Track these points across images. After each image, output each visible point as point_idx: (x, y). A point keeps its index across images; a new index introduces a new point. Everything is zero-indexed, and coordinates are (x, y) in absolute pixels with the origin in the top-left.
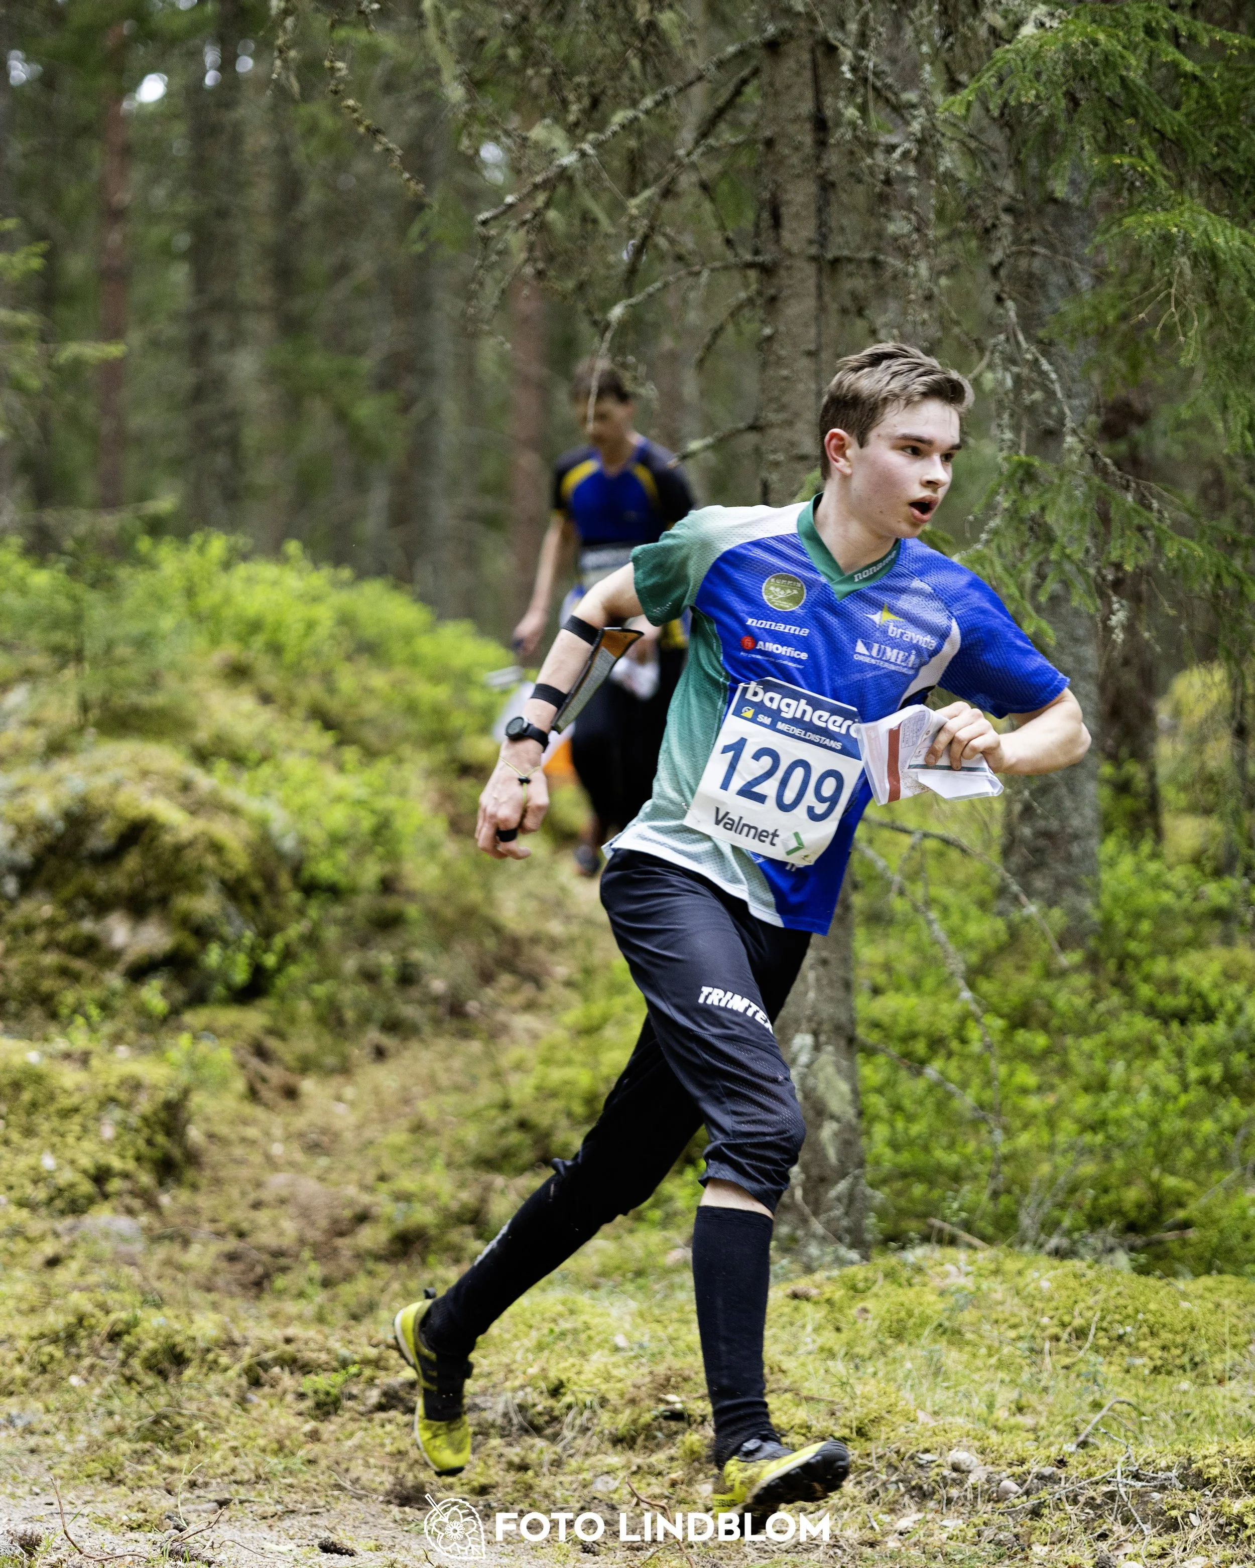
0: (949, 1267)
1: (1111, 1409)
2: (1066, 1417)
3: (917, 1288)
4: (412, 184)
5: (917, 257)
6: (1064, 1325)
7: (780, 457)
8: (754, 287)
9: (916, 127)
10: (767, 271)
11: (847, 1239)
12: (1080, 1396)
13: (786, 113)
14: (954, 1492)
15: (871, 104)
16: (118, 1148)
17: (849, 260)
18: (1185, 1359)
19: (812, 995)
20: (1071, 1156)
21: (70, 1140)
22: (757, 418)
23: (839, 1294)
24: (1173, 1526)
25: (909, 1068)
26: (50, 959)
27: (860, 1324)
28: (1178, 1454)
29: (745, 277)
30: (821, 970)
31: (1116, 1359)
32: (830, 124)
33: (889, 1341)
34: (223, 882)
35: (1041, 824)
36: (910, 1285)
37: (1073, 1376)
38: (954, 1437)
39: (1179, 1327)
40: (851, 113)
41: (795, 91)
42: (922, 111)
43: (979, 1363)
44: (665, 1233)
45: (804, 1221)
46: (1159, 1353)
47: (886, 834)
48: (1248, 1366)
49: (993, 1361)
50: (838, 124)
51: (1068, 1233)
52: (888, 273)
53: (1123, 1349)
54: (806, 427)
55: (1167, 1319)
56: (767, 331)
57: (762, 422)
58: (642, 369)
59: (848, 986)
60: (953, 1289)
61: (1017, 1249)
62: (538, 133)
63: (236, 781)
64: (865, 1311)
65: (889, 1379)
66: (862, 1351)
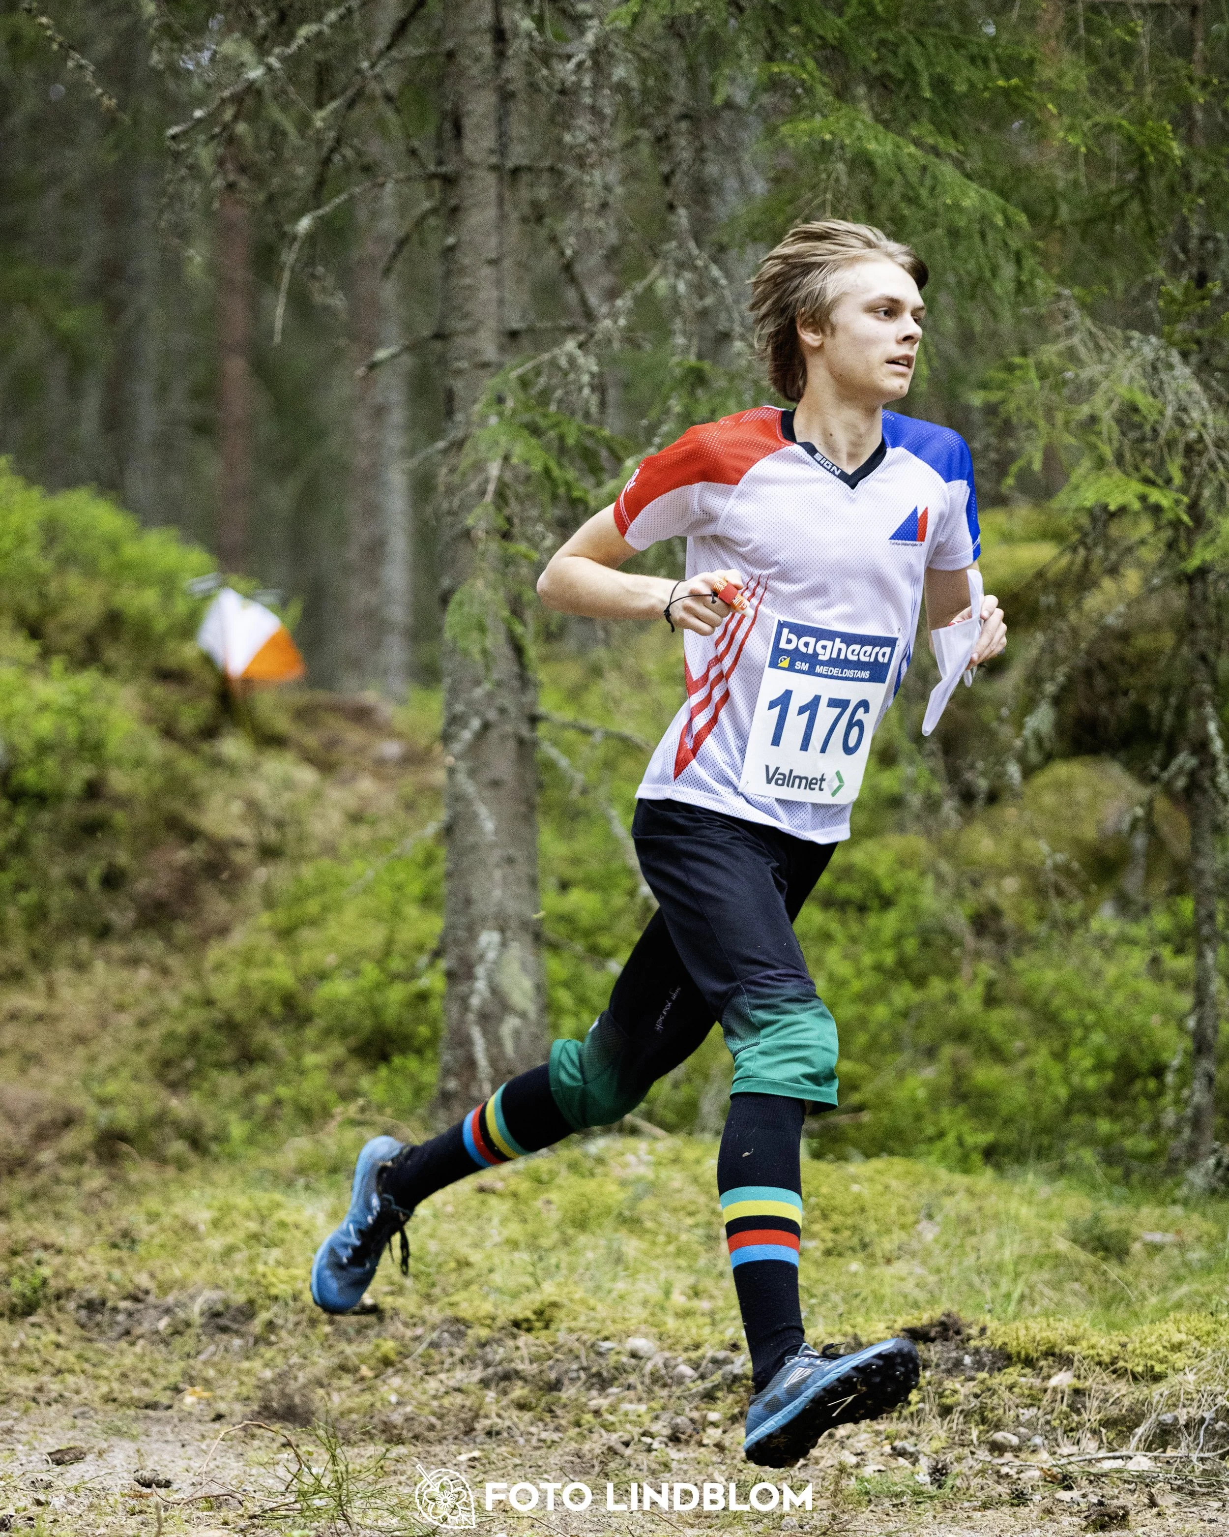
0: (630, 1158)
3: (599, 1179)
4: (105, 100)
5: (592, 166)
7: (465, 364)
9: (590, 38)
13: (466, 25)
14: (633, 1379)
15: (547, 15)
17: (530, 169)
18: (855, 1241)
19: (497, 893)
22: (441, 327)
23: (524, 1186)
25: (594, 963)
27: (544, 1216)
28: (845, 1335)
29: (429, 187)
30: (508, 868)
32: (509, 35)
33: (570, 1231)
36: (592, 1175)
39: (849, 1209)
40: (527, 24)
41: (474, 3)
42: (595, 22)
43: (658, 1250)
46: (829, 1236)
47: (572, 736)
48: (915, 1245)
49: (671, 1248)
50: (516, 35)
52: (567, 181)
54: (490, 335)
55: (837, 1202)
56: (451, 240)
57: (446, 330)
58: (331, 280)
59: (533, 883)
60: (632, 1177)
62: (228, 47)
64: (549, 1202)
65: (572, 1269)
66: (545, 1242)
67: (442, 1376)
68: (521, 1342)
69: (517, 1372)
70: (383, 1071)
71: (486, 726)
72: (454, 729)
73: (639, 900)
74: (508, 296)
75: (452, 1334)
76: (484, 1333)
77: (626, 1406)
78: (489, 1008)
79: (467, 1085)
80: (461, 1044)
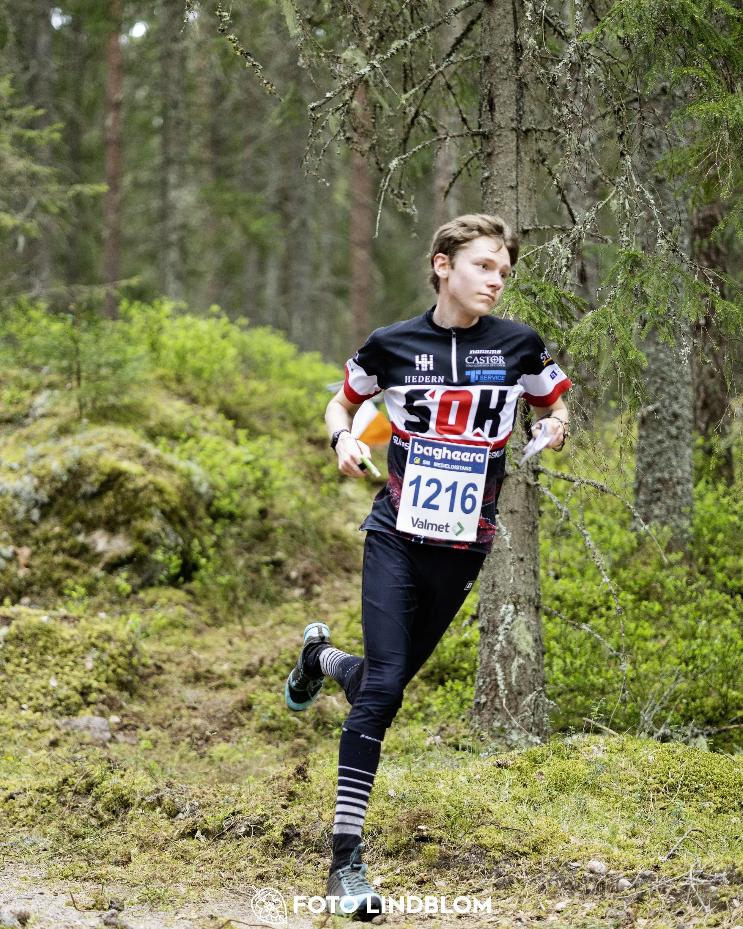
0: (593, 747)
1: (689, 834)
2: (661, 839)
3: (573, 760)
6: (662, 783)
8: (479, 148)
10: (486, 137)
11: (534, 730)
12: (670, 826)
13: (498, 41)
14: (590, 887)
16: (95, 673)
17: (535, 130)
18: (736, 804)
19: (512, 581)
20: (672, 679)
21: (67, 669)
23: (525, 764)
24: (723, 907)
25: (574, 625)
26: (59, 559)
27: (538, 782)
28: (727, 862)
30: (517, 565)
31: (694, 803)
33: (555, 793)
34: (163, 512)
35: (658, 475)
36: (569, 758)
37: (666, 814)
38: (591, 852)
39: (732, 784)
43: (610, 806)
44: (425, 727)
45: (508, 719)
46: (720, 800)
47: (560, 483)
49: (618, 805)
50: (525, 48)
53: (698, 797)
55: (725, 779)
59: (536, 574)
60: (595, 760)
61: (637, 735)
62: (347, 54)
63: (172, 451)
64: (541, 774)
66: (539, 799)
68: (520, 862)
69: (517, 880)
70: (440, 690)
74: (521, 208)
75: (477, 855)
76: (498, 855)
78: (506, 653)
79: (493, 701)
80: (489, 675)
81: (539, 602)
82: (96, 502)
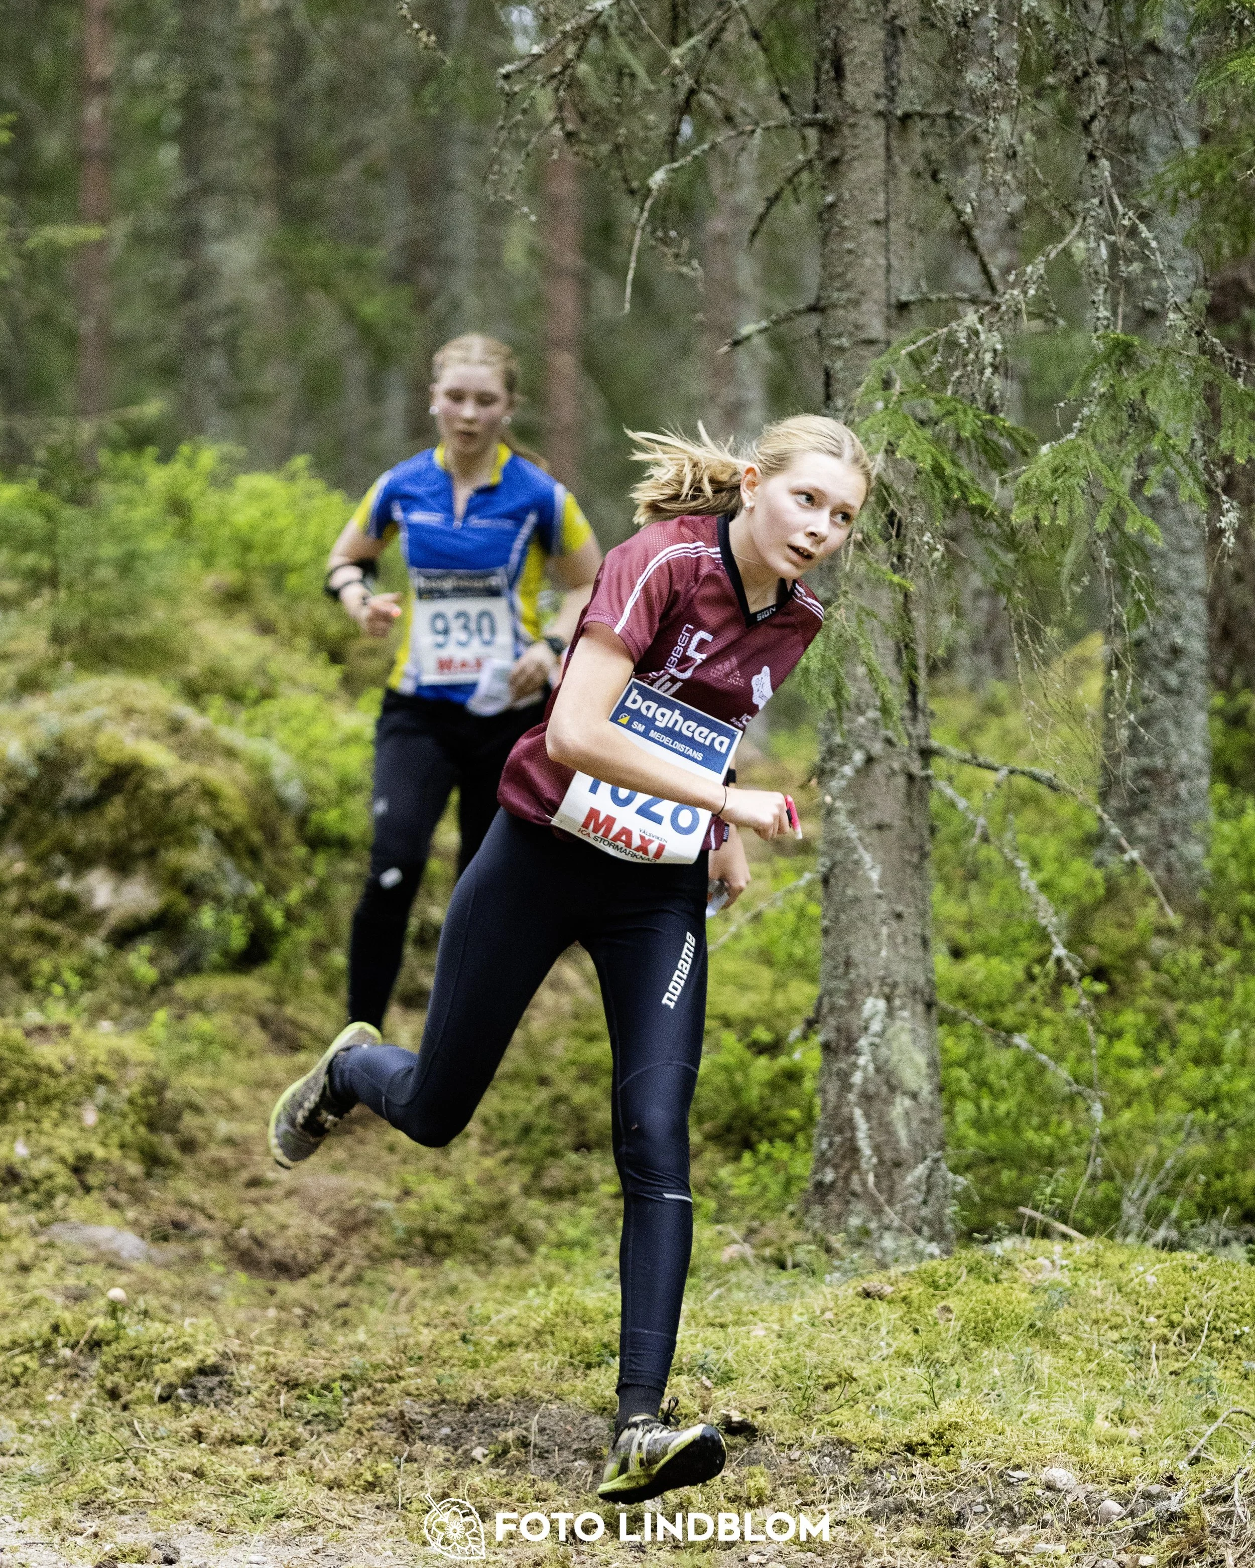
0: (1042, 1263)
1: (1228, 1420)
2: (1175, 1428)
3: (1006, 1284)
4: (423, 35)
5: (998, 113)
6: (1172, 1325)
7: (845, 342)
8: (814, 147)
10: (828, 129)
11: (926, 1231)
12: (1191, 1407)
14: (1048, 1515)
16: (100, 1131)
17: (922, 116)
19: (885, 956)
20: (1181, 1136)
21: (47, 1125)
22: (819, 298)
23: (917, 1292)
25: (996, 1037)
26: (24, 921)
27: (941, 1325)
29: (804, 138)
30: (894, 924)
31: (1233, 1363)
33: (974, 1345)
34: (218, 834)
35: (1145, 761)
36: (998, 1281)
37: (1183, 1383)
38: (1048, 1451)
43: (1076, 1368)
44: (720, 1227)
45: (878, 1211)
47: (969, 772)
49: (1092, 1366)
51: (1178, 1223)
52: (966, 131)
53: (1240, 1352)
54: (875, 308)
56: (830, 199)
57: (823, 303)
58: (686, 244)
59: (925, 943)
60: (1046, 1285)
61: (1119, 1240)
63: (232, 721)
64: (947, 1309)
65: (975, 1390)
66: (945, 1356)
67: (824, 1507)
68: (915, 1470)
69: (911, 1503)
70: (747, 1159)
71: (870, 760)
72: (833, 764)
73: (1050, 965)
74: (895, 262)
75: (834, 1458)
76: (873, 1458)
77: (1041, 1546)
78: (872, 1089)
79: (847, 1178)
80: (840, 1130)
81: (932, 995)
82: (92, 817)
